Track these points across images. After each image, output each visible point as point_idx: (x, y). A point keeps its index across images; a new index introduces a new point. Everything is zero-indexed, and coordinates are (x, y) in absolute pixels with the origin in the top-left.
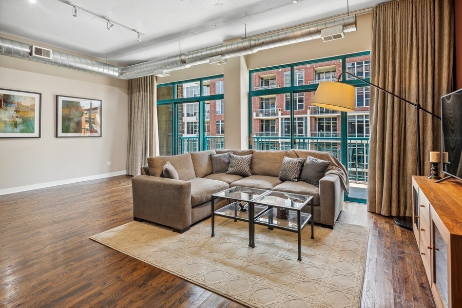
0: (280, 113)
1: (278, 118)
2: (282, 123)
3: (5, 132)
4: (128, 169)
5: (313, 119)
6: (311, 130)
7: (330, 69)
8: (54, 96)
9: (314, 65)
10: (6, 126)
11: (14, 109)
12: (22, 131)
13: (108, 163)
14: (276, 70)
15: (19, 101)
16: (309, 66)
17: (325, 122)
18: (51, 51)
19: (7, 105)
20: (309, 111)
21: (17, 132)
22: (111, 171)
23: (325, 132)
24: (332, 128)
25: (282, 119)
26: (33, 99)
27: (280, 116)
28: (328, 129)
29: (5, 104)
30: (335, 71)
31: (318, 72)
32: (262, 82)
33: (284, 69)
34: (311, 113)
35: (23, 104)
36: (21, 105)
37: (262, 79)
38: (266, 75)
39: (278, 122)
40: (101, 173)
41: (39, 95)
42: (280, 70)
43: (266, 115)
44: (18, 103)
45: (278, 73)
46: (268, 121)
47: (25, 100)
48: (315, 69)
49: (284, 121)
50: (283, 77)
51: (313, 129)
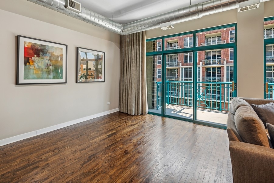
0: (181, 64)
1: (179, 68)
2: (182, 71)
3: (42, 79)
4: (120, 106)
5: (204, 69)
6: (203, 76)
7: (216, 35)
8: (75, 47)
9: (205, 33)
10: (42, 73)
11: (48, 58)
12: (54, 78)
13: (108, 102)
14: (178, 37)
15: (52, 51)
16: (201, 33)
17: (211, 70)
18: (81, 4)
19: (43, 55)
20: (201, 63)
21: (51, 79)
22: (110, 109)
23: (211, 77)
24: (216, 74)
25: (182, 68)
26: (62, 49)
27: (181, 66)
28: (214, 75)
29: (42, 54)
30: (221, 36)
31: (207, 37)
32: (168, 45)
33: (183, 36)
34: (203, 65)
35: (54, 54)
36: (53, 54)
37: (168, 43)
38: (170, 40)
39: (179, 70)
40: (104, 111)
41: (65, 46)
42: (181, 36)
43: (170, 66)
44: (51, 53)
45: (180, 39)
46: (171, 69)
47: (56, 50)
48: (205, 35)
49: (183, 70)
50: (183, 41)
51: (204, 75)
